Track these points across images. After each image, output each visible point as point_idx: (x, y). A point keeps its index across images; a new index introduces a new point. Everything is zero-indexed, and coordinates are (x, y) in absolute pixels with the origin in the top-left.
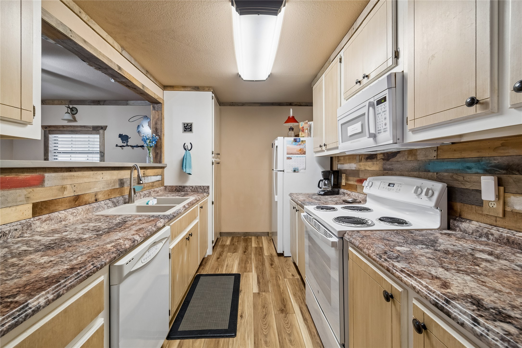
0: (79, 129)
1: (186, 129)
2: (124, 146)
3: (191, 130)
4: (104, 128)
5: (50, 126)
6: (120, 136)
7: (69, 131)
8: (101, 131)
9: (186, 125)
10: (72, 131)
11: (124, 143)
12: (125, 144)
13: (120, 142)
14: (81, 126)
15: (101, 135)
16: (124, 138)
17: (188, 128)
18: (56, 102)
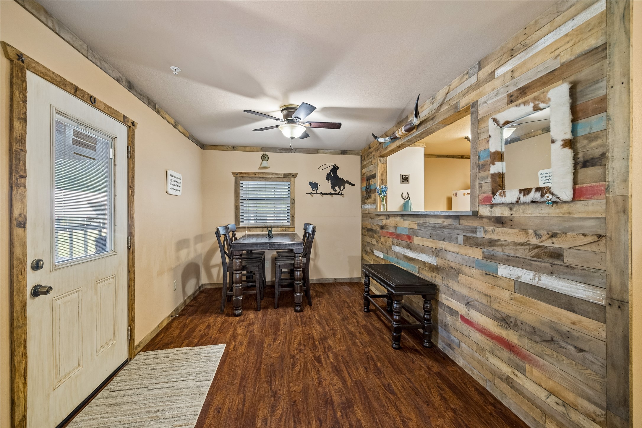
0: (271, 176)
1: (404, 180)
2: (313, 194)
3: (408, 181)
4: (295, 176)
5: (241, 173)
6: (311, 183)
7: (260, 178)
8: (292, 179)
9: (404, 177)
10: (263, 178)
11: (314, 190)
12: (315, 192)
13: (310, 189)
14: (273, 174)
15: (292, 182)
16: (314, 186)
17: (405, 179)
18: (247, 149)
